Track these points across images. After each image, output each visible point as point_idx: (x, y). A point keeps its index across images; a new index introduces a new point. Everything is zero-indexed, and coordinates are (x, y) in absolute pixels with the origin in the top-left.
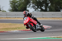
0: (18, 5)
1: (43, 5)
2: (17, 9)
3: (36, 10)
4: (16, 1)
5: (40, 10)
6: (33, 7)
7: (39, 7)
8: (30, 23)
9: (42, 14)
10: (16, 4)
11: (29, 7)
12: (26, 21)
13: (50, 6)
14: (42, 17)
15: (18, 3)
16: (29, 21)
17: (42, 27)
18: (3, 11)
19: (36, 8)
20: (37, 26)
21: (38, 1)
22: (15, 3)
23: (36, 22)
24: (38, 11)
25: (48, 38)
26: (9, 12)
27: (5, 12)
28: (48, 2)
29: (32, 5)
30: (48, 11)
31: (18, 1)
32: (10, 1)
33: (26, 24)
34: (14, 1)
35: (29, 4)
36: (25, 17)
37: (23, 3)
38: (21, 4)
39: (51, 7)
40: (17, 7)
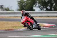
0: (25, 5)
1: (48, 5)
2: (24, 8)
3: (41, 10)
4: (23, 1)
5: (45, 9)
6: (39, 7)
7: (45, 7)
8: (27, 22)
9: (47, 13)
10: (24, 4)
11: (35, 7)
12: (23, 20)
13: (54, 6)
14: (47, 16)
15: (25, 3)
16: (26, 20)
17: (38, 26)
18: (11, 11)
19: (42, 8)
20: (34, 25)
21: (43, 1)
22: (22, 3)
23: (33, 21)
24: (44, 10)
25: (53, 35)
26: (17, 11)
27: (13, 11)
28: (53, 2)
29: (38, 5)
30: (53, 11)
31: (25, 1)
32: (18, 1)
33: (23, 23)
34: (21, 1)
35: (35, 4)
36: (23, 16)
37: (30, 3)
38: (28, 4)
39: (56, 7)
40: (25, 7)
